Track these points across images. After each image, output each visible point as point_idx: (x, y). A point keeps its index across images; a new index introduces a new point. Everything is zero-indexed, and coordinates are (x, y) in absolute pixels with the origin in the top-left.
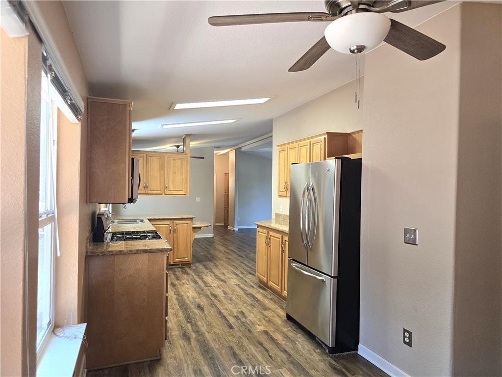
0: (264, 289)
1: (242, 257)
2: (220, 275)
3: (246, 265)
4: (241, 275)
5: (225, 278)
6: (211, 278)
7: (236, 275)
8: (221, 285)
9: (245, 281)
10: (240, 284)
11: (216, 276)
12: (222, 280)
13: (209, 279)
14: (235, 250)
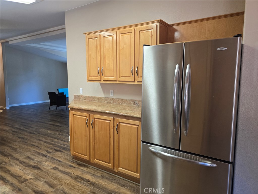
0: (85, 166)
1: (34, 134)
2: (27, 161)
3: (45, 142)
4: (48, 155)
5: (34, 163)
6: (18, 167)
7: (44, 155)
8: (37, 174)
9: (59, 161)
10: (57, 166)
11: (22, 163)
12: (34, 167)
13: (17, 169)
14: (22, 128)
